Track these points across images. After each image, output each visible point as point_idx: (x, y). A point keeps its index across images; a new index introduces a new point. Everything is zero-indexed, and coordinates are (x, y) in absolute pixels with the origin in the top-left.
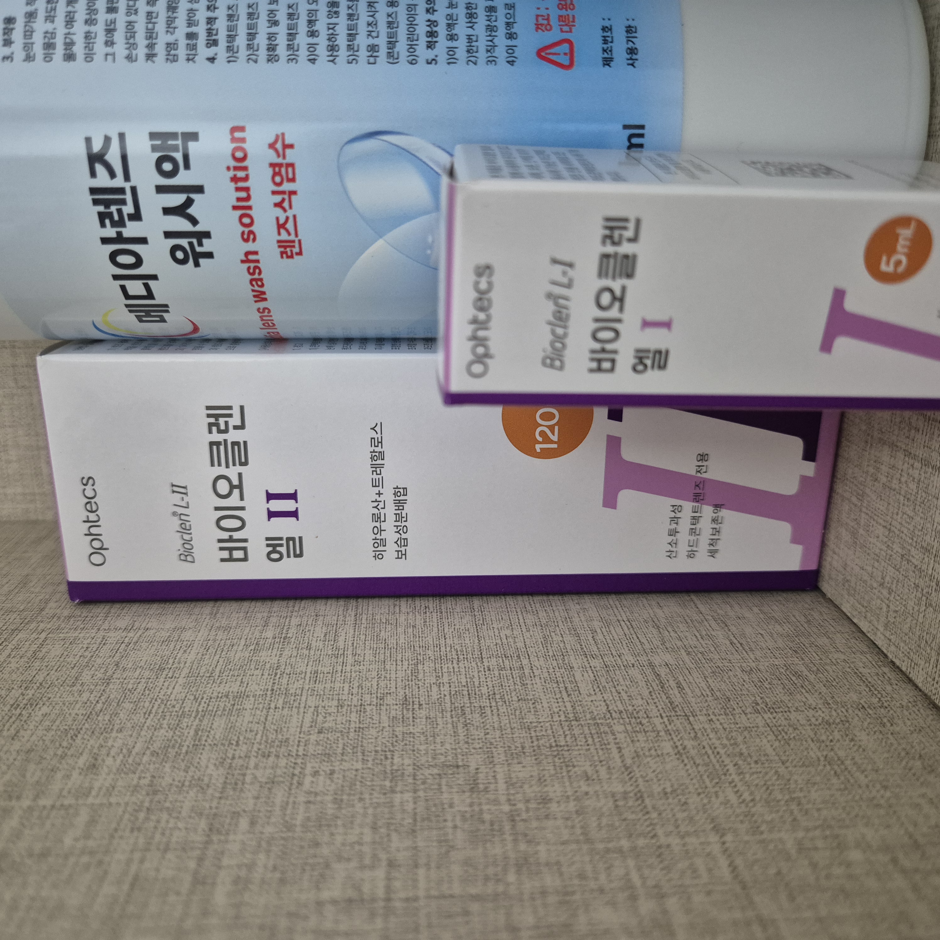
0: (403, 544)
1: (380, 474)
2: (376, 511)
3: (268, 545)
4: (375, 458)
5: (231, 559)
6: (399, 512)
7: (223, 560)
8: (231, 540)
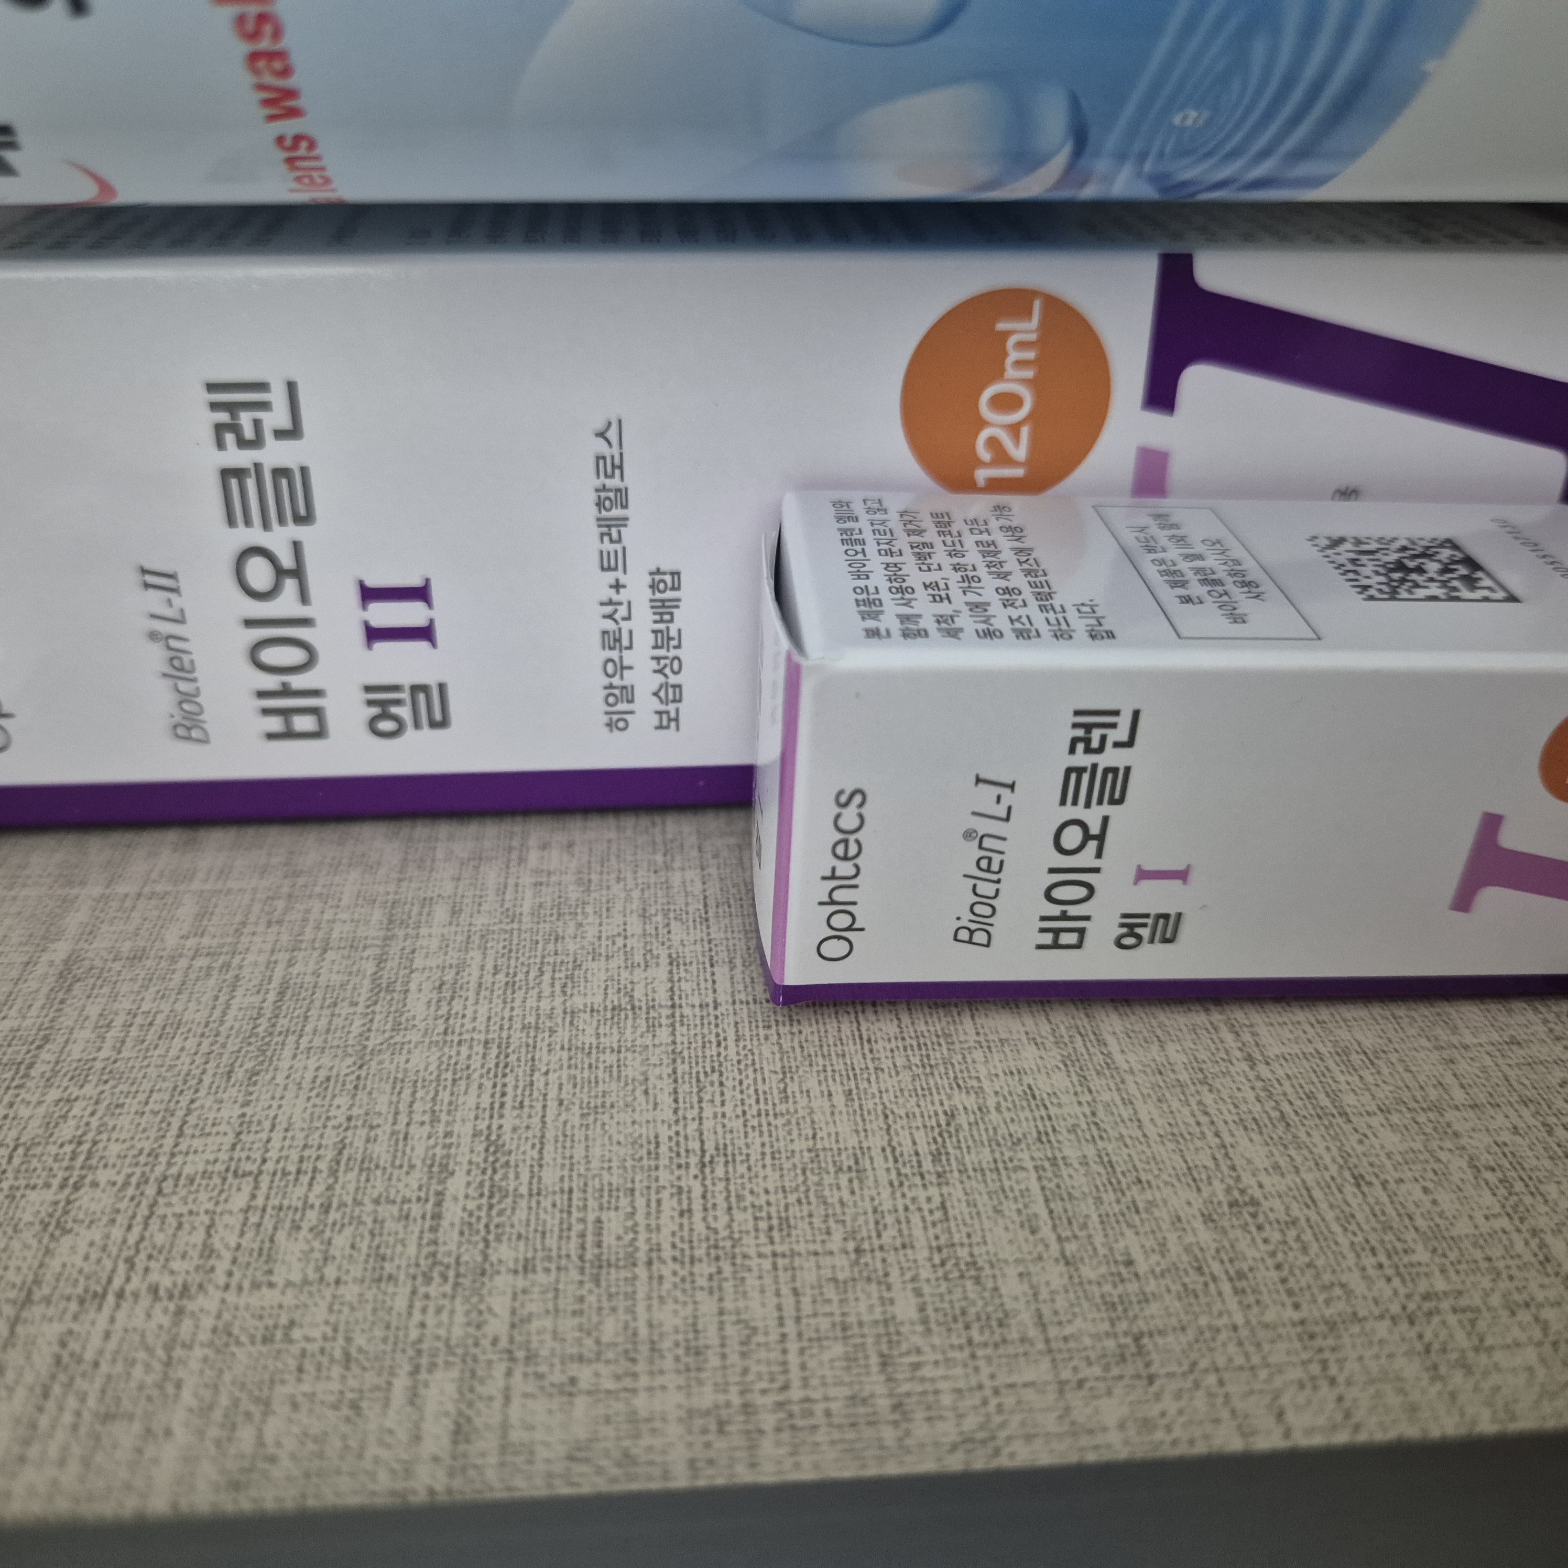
0: (671, 697)
1: (619, 540)
2: (609, 625)
3: (370, 703)
4: (607, 503)
5: (289, 734)
6: (662, 626)
7: (271, 736)
8: (286, 691)
